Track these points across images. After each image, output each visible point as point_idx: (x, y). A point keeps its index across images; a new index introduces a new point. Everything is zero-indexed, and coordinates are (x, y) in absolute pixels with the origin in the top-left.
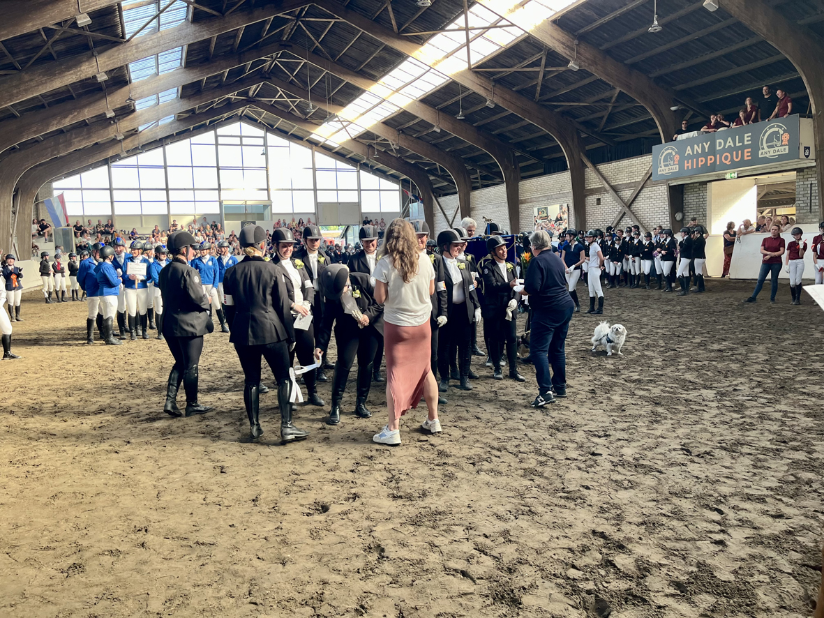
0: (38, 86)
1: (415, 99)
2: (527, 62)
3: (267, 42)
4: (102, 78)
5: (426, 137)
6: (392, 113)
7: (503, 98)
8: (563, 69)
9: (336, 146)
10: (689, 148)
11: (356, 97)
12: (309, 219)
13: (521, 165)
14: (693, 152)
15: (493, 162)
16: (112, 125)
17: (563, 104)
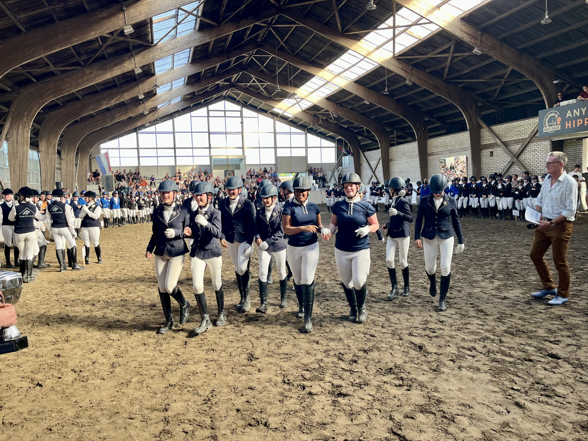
0: (95, 77)
1: (351, 80)
2: (439, 50)
3: (248, 43)
4: (138, 71)
5: (357, 108)
6: (333, 92)
7: (418, 78)
8: (467, 54)
9: (290, 116)
10: (569, 112)
11: (307, 80)
12: (271, 168)
13: (429, 127)
14: (572, 114)
15: (406, 125)
16: (141, 104)
17: (465, 81)
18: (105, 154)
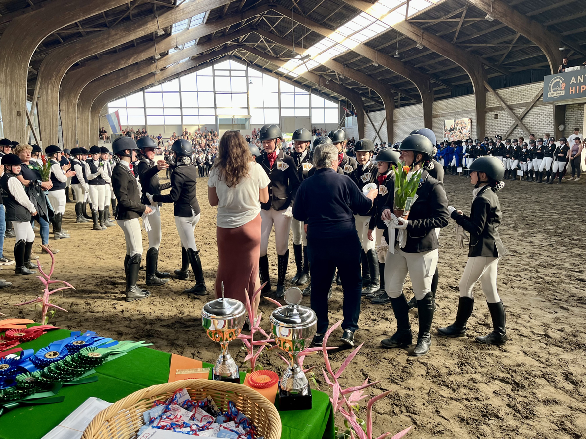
0: (120, 38)
1: (360, 42)
4: (161, 32)
5: (364, 70)
6: (342, 53)
7: (429, 41)
8: (478, 19)
9: (295, 76)
10: (573, 78)
11: (317, 41)
13: (435, 89)
14: (576, 81)
15: (412, 87)
16: (153, 63)
17: (474, 45)
18: (115, 113)
